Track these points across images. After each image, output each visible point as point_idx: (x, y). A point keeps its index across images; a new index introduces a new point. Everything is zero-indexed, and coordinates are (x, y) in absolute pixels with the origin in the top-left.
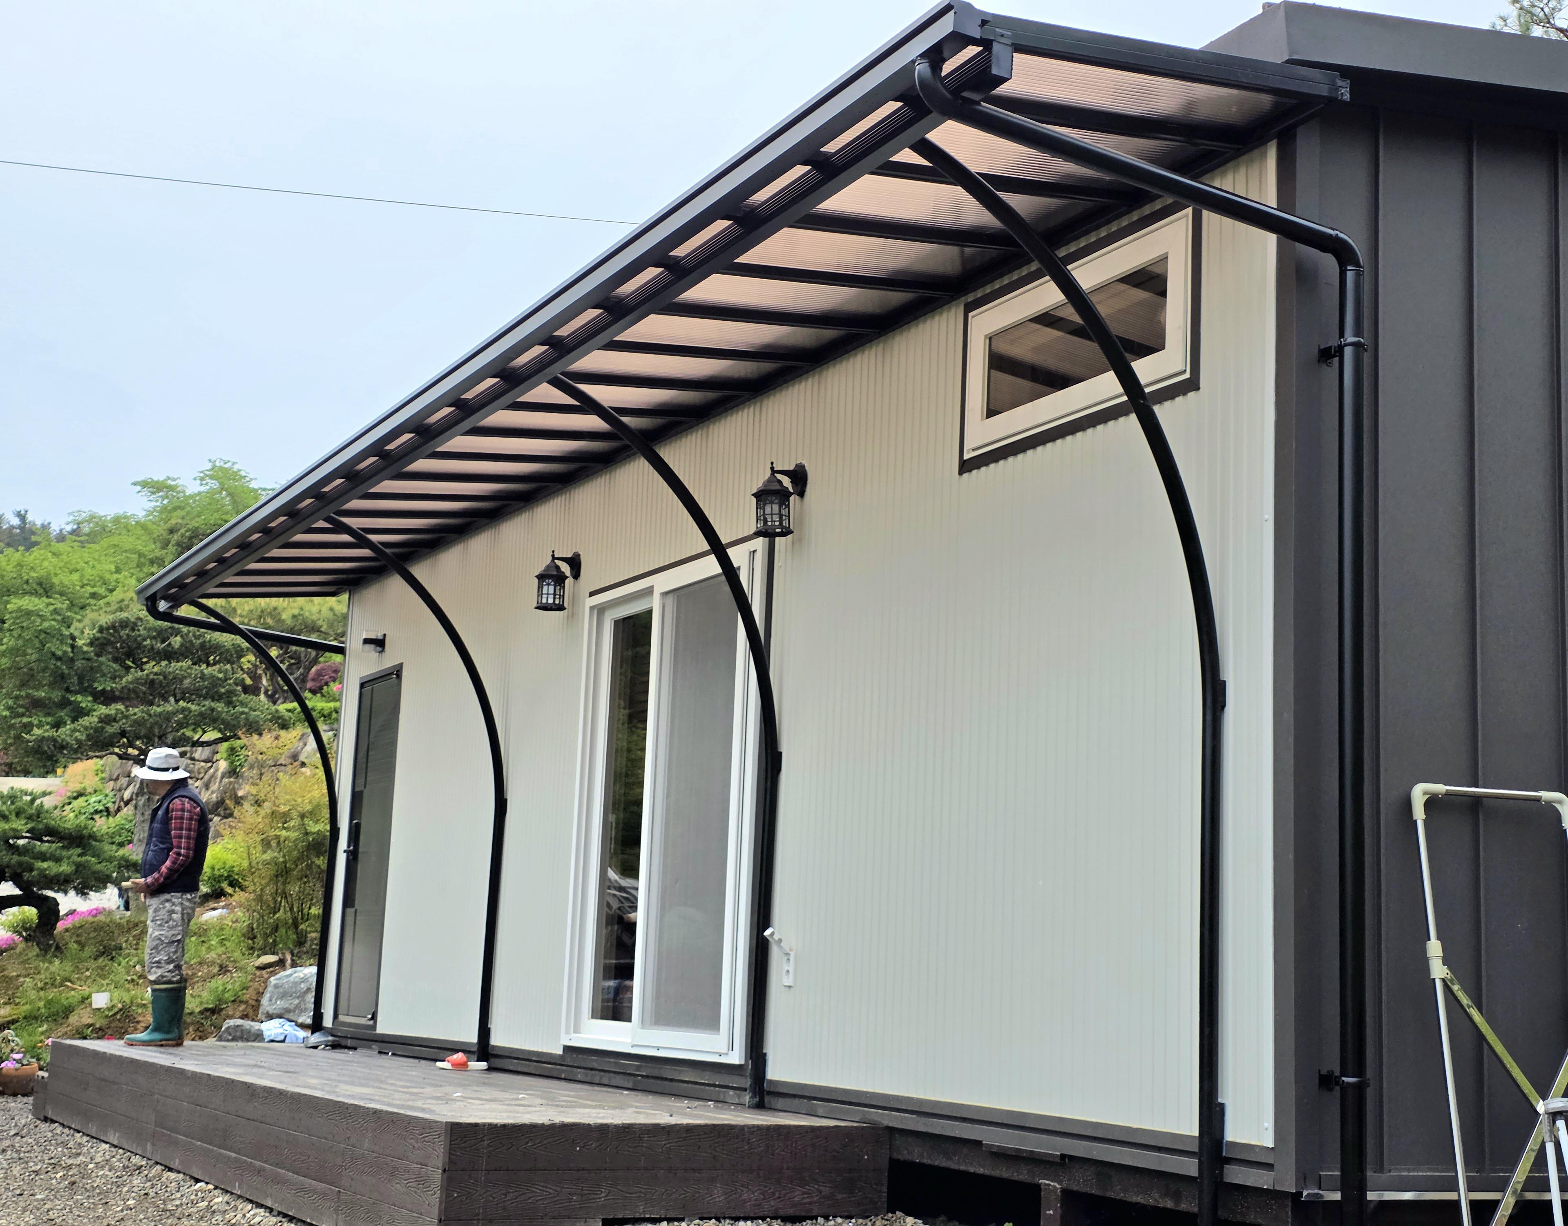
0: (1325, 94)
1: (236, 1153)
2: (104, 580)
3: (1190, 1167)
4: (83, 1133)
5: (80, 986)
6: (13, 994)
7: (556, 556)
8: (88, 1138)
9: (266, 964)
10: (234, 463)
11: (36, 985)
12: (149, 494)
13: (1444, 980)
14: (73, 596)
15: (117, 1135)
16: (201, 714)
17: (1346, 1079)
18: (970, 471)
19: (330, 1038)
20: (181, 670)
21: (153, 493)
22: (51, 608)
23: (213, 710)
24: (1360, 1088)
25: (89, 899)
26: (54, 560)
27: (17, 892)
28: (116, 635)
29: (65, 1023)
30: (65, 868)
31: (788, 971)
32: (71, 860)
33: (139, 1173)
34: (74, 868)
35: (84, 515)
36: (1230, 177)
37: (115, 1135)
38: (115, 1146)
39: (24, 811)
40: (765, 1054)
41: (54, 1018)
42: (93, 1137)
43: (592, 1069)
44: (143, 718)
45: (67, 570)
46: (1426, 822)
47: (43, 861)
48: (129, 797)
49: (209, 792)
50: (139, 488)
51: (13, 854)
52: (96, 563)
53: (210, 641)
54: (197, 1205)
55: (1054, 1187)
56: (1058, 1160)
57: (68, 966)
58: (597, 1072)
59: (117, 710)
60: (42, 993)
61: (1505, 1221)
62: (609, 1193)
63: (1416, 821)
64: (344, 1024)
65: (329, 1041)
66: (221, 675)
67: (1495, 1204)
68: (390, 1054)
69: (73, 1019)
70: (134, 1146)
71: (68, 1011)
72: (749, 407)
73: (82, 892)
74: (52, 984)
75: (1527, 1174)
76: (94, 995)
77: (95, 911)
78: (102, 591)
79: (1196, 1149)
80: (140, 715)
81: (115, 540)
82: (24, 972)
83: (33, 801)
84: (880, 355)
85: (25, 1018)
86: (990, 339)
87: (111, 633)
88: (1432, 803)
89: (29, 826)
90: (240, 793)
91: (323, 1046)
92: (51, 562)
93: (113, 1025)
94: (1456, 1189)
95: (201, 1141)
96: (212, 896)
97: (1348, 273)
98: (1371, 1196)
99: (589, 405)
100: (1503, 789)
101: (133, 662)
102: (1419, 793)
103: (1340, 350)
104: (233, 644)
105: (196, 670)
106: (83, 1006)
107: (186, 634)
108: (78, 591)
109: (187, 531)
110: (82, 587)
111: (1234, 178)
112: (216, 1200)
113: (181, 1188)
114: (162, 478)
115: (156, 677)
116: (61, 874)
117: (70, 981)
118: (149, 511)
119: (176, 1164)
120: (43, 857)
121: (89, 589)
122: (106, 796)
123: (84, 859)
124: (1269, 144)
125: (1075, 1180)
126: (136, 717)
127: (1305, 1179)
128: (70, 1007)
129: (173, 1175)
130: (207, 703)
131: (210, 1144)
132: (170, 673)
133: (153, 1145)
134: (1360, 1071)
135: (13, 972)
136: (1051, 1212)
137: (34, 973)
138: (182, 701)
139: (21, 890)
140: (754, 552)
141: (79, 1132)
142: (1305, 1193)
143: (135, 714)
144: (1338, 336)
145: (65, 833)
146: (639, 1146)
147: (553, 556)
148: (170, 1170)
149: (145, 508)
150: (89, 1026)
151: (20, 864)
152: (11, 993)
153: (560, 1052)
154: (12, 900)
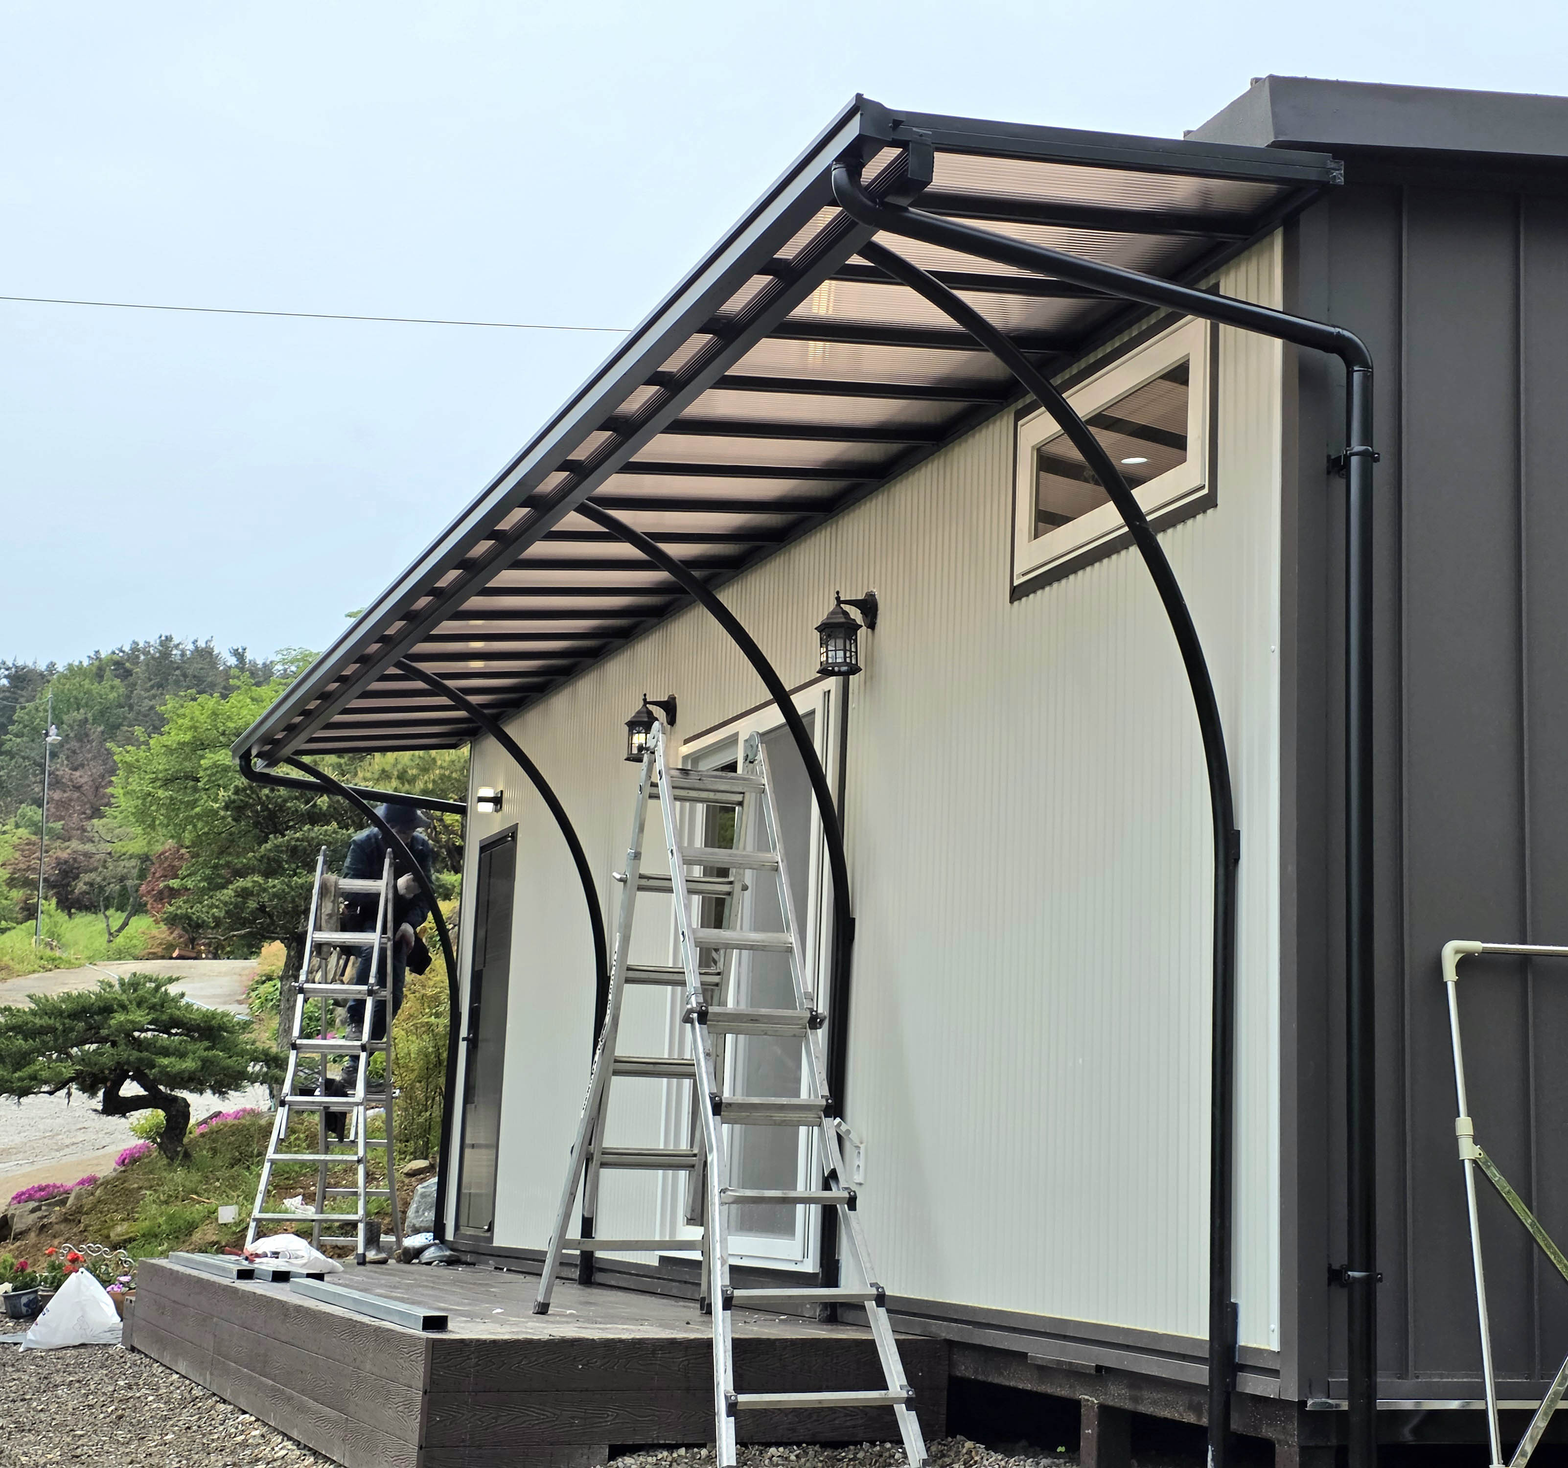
0: (1317, 178)
1: (272, 1380)
4: (161, 1364)
5: (208, 1199)
6: (133, 1208)
7: (649, 700)
8: (164, 1369)
9: (415, 1170)
11: (158, 1198)
17: (1354, 1273)
18: (1020, 599)
19: (448, 1253)
24: (1370, 1284)
27: (142, 1092)
28: (254, 796)
29: (188, 1241)
30: (189, 1064)
31: (859, 1166)
32: (197, 1054)
33: (192, 1406)
34: (199, 1064)
35: (294, 653)
36: (1243, 269)
38: (185, 1378)
39: (147, 1001)
40: (838, 1260)
41: (175, 1235)
42: (168, 1368)
43: (685, 1282)
44: (283, 890)
47: (165, 1056)
51: (137, 1050)
55: (1093, 1402)
57: (196, 1176)
59: (254, 882)
60: (164, 1207)
62: (616, 1417)
63: (1445, 984)
64: (465, 1237)
65: (445, 1256)
68: (505, 1269)
69: (197, 1236)
70: (202, 1377)
71: (191, 1227)
73: (220, 1090)
74: (176, 1197)
76: (220, 1208)
79: (1206, 1355)
82: (147, 1184)
83: (157, 988)
85: (143, 1236)
86: (1039, 450)
89: (150, 1017)
91: (438, 1262)
93: (239, 1242)
95: (247, 1369)
97: (1356, 375)
98: (1380, 1404)
99: (620, 531)
102: (1452, 950)
103: (1348, 458)
105: (343, 834)
106: (208, 1222)
112: (253, 1434)
113: (226, 1422)
115: (298, 843)
116: (189, 1072)
117: (197, 1193)
120: (165, 1052)
123: (211, 1053)
124: (1275, 232)
125: (1111, 1394)
126: (274, 890)
127: (1310, 1386)
128: (194, 1222)
129: (223, 1408)
131: (253, 1372)
132: (313, 838)
134: (1369, 1263)
136: (1090, 1431)
137: (158, 1184)
139: (146, 1090)
140: (829, 691)
141: (157, 1363)
142: (1310, 1402)
143: (274, 886)
144: (1345, 443)
145: (191, 1024)
146: (652, 1364)
147: (645, 700)
148: (225, 1402)
150: (214, 1243)
151: (140, 1060)
152: (130, 1208)
153: (656, 1263)
154: (136, 1103)
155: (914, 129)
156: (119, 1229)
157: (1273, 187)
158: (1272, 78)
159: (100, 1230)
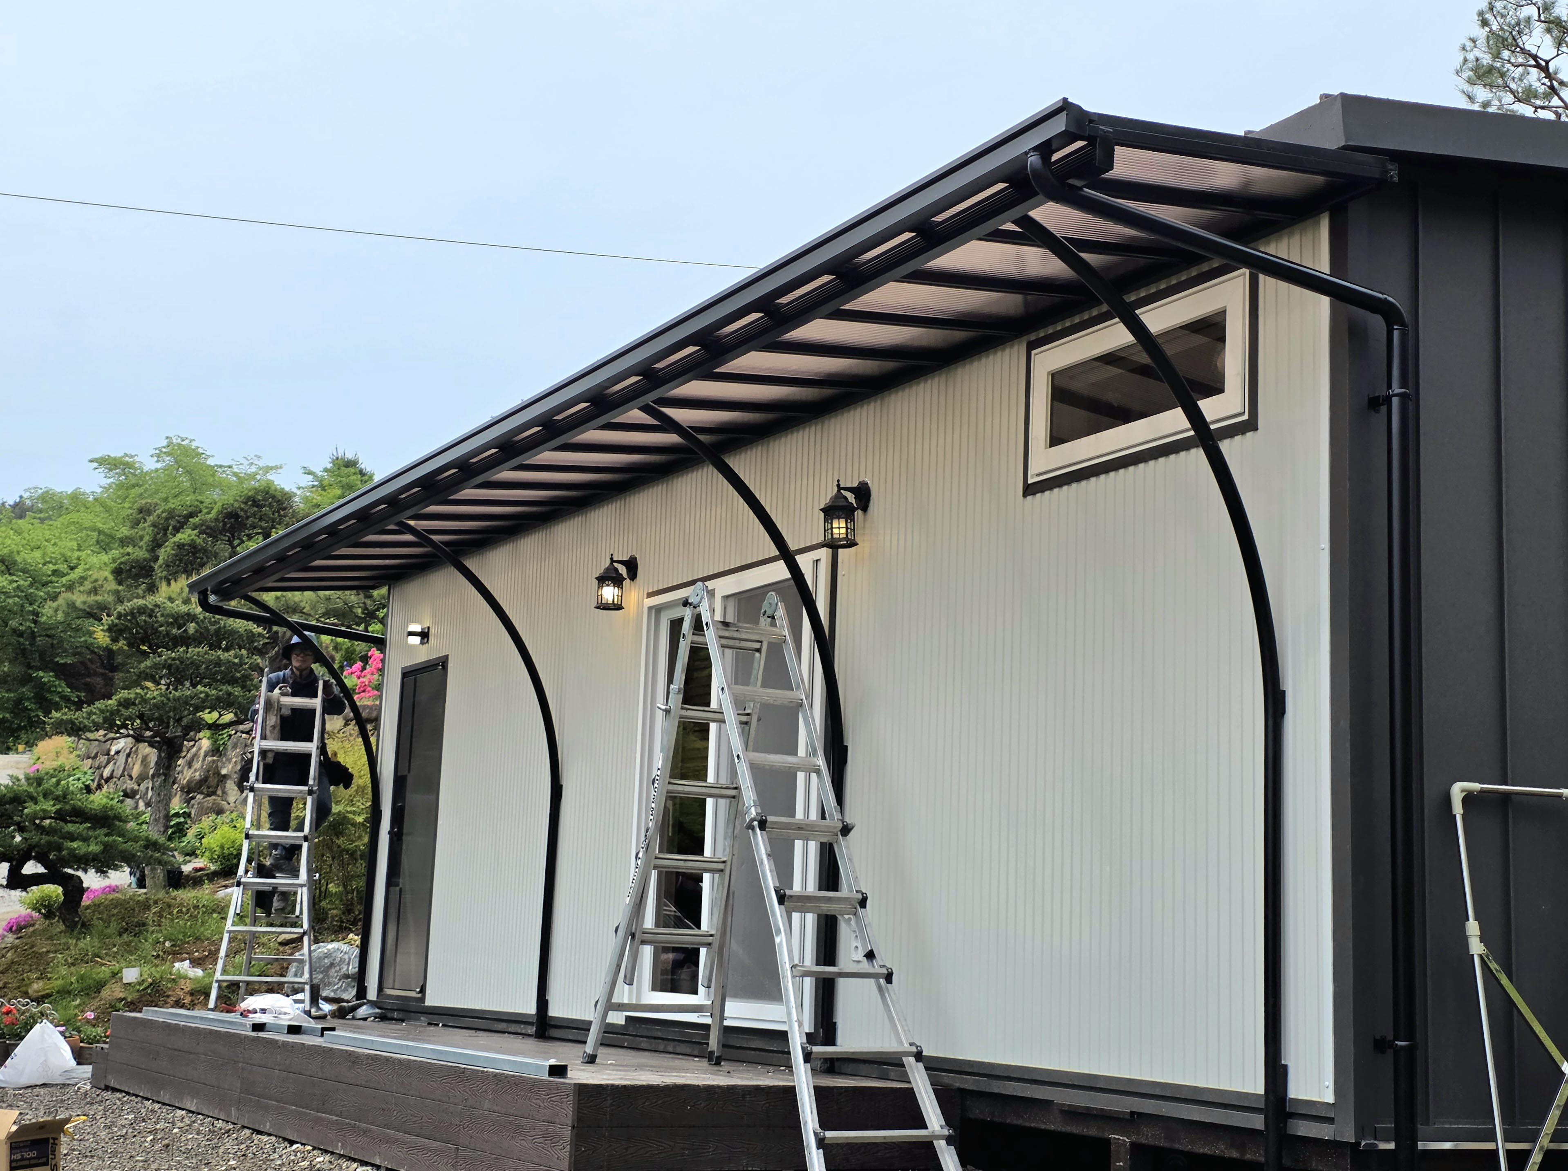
0: (1377, 176)
1: (337, 1116)
2: (65, 558)
3: (1258, 1122)
4: (153, 1100)
5: (109, 961)
6: (45, 969)
7: (615, 559)
8: (160, 1105)
10: (191, 441)
11: (66, 961)
12: (106, 470)
13: (1481, 956)
14: (35, 573)
15: (195, 1101)
16: (218, 699)
17: (1399, 1043)
18: (1034, 494)
19: (377, 1011)
20: (198, 656)
21: (111, 470)
22: (15, 585)
23: (229, 694)
24: (1411, 1051)
25: (108, 877)
26: (17, 539)
27: (42, 871)
28: (133, 621)
29: (98, 997)
30: (93, 848)
31: (857, 947)
32: (99, 840)
33: (228, 1136)
34: (102, 847)
35: (40, 491)
36: (1285, 241)
37: (193, 1101)
38: (193, 1112)
39: (52, 793)
40: (835, 1023)
41: (86, 992)
42: (164, 1104)
43: (655, 1038)
44: (162, 702)
45: (29, 547)
46: (1464, 816)
47: (72, 840)
48: (109, 775)
49: (192, 770)
50: (96, 465)
51: (41, 834)
52: (57, 541)
53: (225, 627)
54: (300, 1164)
55: (1124, 1141)
56: (1128, 1117)
57: (96, 944)
58: (660, 1041)
59: (136, 693)
60: (73, 969)
61: (1537, 1167)
62: (716, 1148)
63: (1455, 815)
64: (390, 997)
65: (377, 1013)
66: (237, 661)
67: (1527, 1154)
68: (441, 1025)
69: (105, 993)
70: (216, 1111)
71: (100, 985)
72: (810, 426)
73: (101, 872)
74: (82, 960)
75: (1554, 1127)
76: (124, 970)
77: (108, 889)
78: (63, 567)
79: (1262, 1106)
80: (159, 698)
81: (75, 516)
82: (53, 948)
83: (58, 783)
84: (943, 385)
85: (58, 992)
86: (1053, 375)
87: (129, 620)
88: (1469, 799)
89: (55, 808)
90: (224, 772)
91: (373, 1018)
92: (13, 540)
93: (144, 999)
94: (1494, 1140)
95: (296, 1106)
96: (221, 874)
97: (1395, 332)
98: (1421, 1145)
99: (669, 425)
100: (1529, 787)
101: (149, 648)
102: (1458, 790)
103: (1388, 400)
104: (246, 630)
105: (212, 656)
106: (114, 982)
107: (202, 620)
108: (41, 568)
109: (163, 512)
110: (44, 564)
111: (1289, 242)
112: (318, 1160)
113: (277, 1150)
114: (119, 454)
115: (173, 662)
116: (90, 853)
117: (99, 957)
118: (105, 488)
119: (267, 1127)
120: (72, 837)
121: (51, 567)
122: (86, 773)
123: (111, 839)
124: (1321, 215)
125: (1144, 1134)
126: (155, 701)
127: (1363, 1132)
128: (102, 982)
129: (265, 1138)
130: (224, 687)
131: (306, 1108)
132: (187, 659)
133: (238, 1109)
134: (1411, 1037)
135: (43, 947)
136: (1121, 1164)
137: (63, 949)
138: (199, 686)
139: (46, 869)
140: (819, 561)
141: (148, 1099)
142: (1363, 1143)
143: (154, 698)
144: (1385, 386)
145: (91, 815)
146: (742, 1106)
147: (612, 559)
148: (259, 1132)
149: (101, 485)
150: (121, 1000)
151: (49, 844)
152: (41, 968)
153: (622, 1022)
154: (37, 880)
155: (1101, 127)
156: (35, 986)
157: (1320, 179)
158: (1343, 96)
159: (19, 987)
